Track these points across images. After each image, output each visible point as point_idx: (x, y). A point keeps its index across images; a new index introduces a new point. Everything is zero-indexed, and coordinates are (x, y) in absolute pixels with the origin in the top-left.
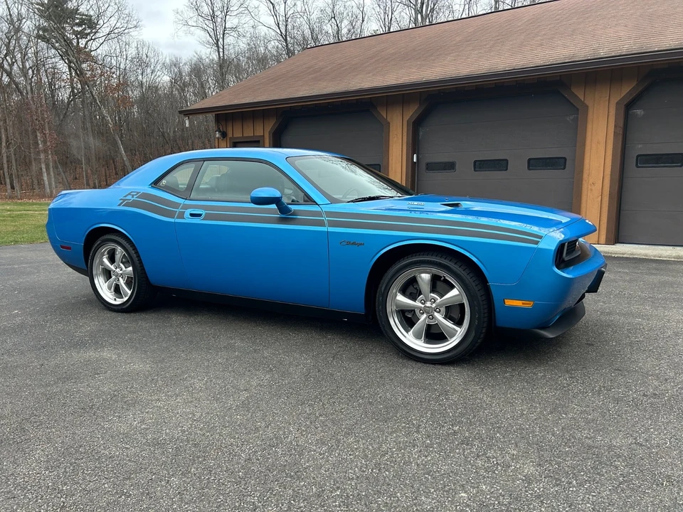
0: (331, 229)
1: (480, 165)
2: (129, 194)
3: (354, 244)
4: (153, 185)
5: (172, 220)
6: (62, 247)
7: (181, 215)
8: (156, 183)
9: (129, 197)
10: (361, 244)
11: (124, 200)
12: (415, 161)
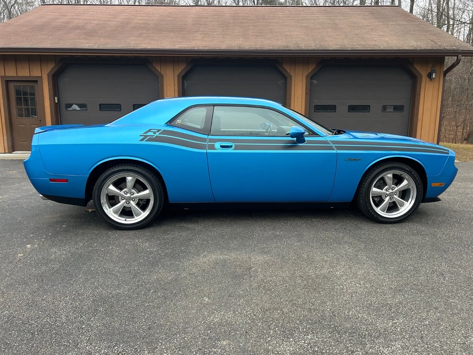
0: (339, 152)
2: (149, 131)
3: (354, 160)
4: (168, 124)
5: (205, 151)
6: (51, 180)
7: (213, 147)
8: (170, 122)
9: (149, 134)
10: (359, 160)
11: (146, 136)
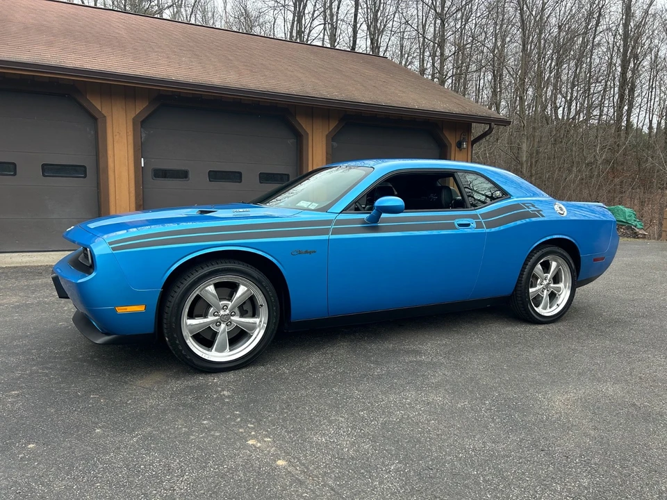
1: (215, 176)
12: (143, 165)
